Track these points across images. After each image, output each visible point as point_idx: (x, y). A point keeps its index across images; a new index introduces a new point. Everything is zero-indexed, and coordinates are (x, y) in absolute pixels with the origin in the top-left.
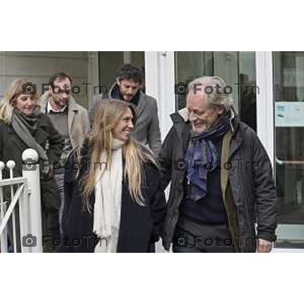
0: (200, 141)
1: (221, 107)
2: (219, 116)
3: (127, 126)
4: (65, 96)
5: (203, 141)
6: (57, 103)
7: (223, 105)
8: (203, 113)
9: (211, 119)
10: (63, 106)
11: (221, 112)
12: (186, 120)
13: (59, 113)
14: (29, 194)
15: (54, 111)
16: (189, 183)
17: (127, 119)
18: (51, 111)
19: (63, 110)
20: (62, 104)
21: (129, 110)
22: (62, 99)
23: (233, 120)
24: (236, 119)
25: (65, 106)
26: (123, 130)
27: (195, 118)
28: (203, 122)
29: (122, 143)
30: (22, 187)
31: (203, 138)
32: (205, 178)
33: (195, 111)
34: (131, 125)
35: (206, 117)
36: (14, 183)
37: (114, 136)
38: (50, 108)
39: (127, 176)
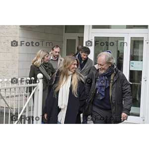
0: (102, 76)
1: (110, 63)
2: (110, 67)
3: (74, 67)
4: (57, 54)
5: (103, 77)
6: (54, 56)
7: (111, 63)
8: (103, 65)
9: (106, 68)
10: (56, 58)
11: (110, 65)
12: (97, 69)
13: (55, 60)
14: (39, 90)
15: (53, 59)
16: (97, 93)
17: (75, 64)
18: (52, 59)
19: (56, 59)
20: (56, 57)
21: (76, 61)
22: (56, 55)
23: (115, 69)
24: (116, 69)
25: (57, 58)
26: (73, 68)
27: (100, 67)
28: (103, 69)
29: (72, 73)
30: (36, 87)
31: (103, 76)
32: (104, 91)
33: (101, 65)
34: (76, 67)
35: (105, 67)
36: (34, 86)
37: (69, 70)
38: (51, 58)
39: (72, 85)
